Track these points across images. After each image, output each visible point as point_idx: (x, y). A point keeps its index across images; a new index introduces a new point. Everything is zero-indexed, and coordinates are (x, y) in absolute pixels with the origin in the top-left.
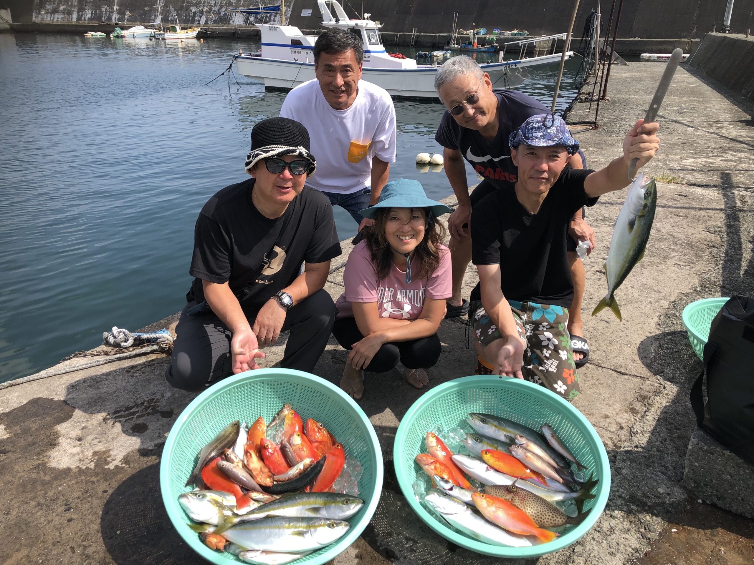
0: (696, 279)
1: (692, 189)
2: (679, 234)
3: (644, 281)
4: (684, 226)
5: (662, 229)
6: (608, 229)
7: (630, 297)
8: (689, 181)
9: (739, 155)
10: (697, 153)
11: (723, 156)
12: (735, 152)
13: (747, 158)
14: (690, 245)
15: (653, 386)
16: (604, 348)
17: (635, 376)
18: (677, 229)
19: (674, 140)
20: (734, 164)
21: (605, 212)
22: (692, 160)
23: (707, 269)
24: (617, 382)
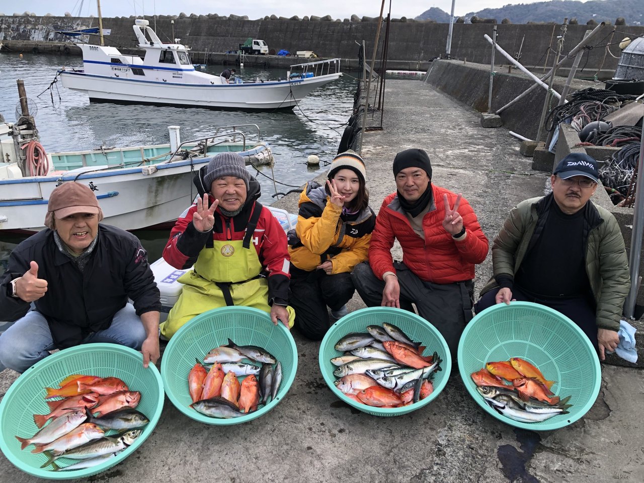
1: (457, 170)
8: (454, 165)
9: (478, 147)
10: (452, 147)
11: (468, 149)
12: (474, 145)
13: (483, 149)
19: (435, 138)
20: (476, 153)
22: (451, 151)
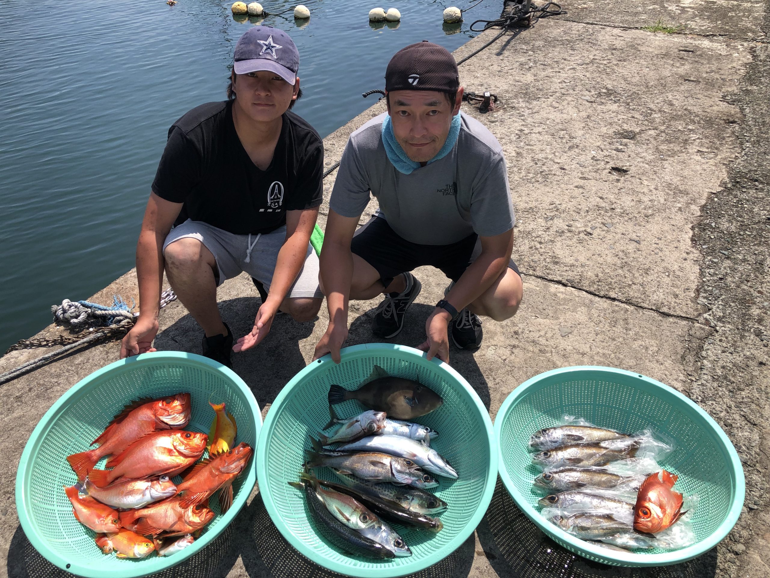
0: (724, 170)
2: (695, 108)
3: (667, 178)
4: (699, 96)
5: (675, 102)
6: (615, 107)
7: (656, 203)
14: (709, 122)
15: (703, 329)
16: (640, 280)
17: (681, 316)
18: (691, 101)
21: (608, 82)
23: (734, 156)
24: (662, 328)
